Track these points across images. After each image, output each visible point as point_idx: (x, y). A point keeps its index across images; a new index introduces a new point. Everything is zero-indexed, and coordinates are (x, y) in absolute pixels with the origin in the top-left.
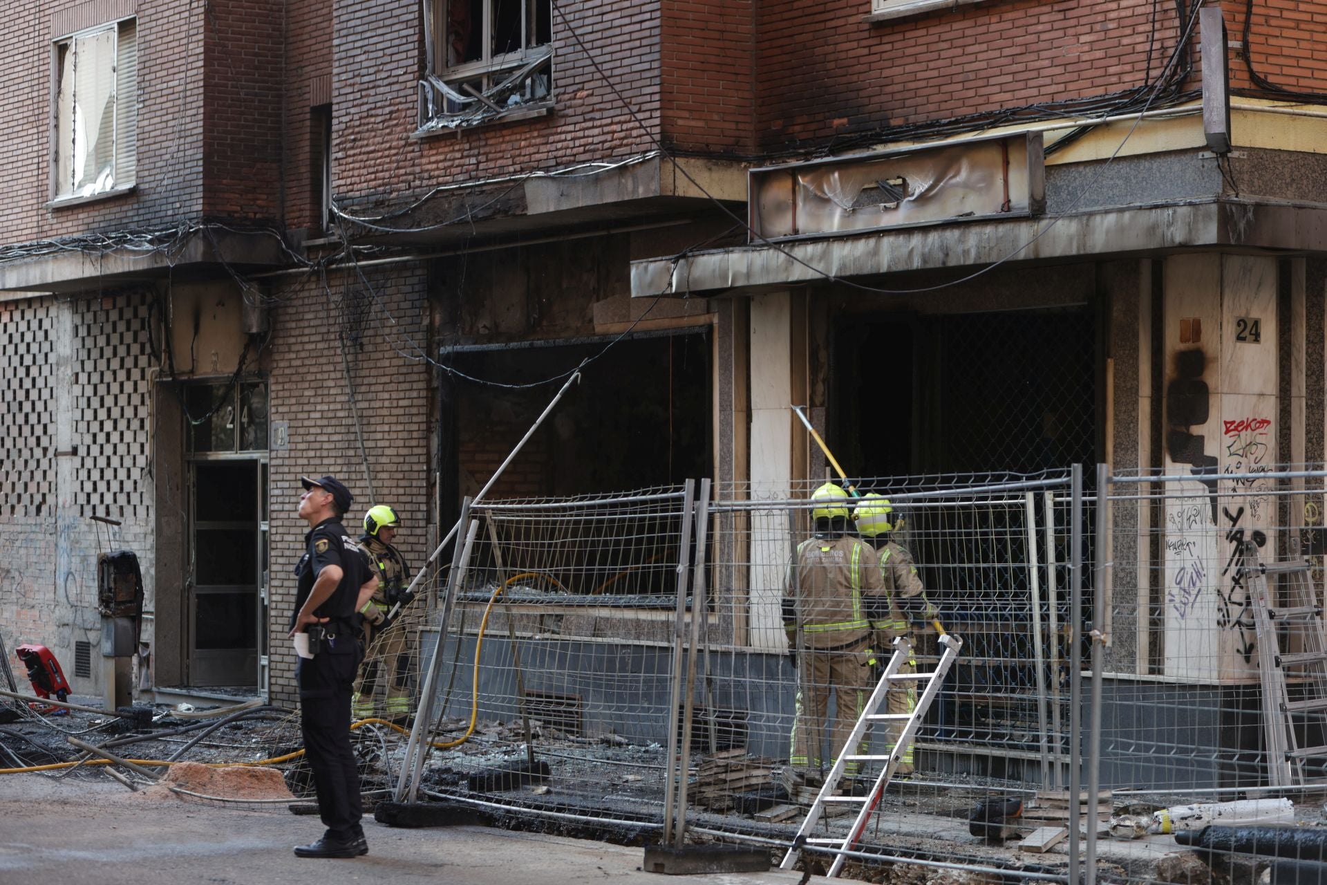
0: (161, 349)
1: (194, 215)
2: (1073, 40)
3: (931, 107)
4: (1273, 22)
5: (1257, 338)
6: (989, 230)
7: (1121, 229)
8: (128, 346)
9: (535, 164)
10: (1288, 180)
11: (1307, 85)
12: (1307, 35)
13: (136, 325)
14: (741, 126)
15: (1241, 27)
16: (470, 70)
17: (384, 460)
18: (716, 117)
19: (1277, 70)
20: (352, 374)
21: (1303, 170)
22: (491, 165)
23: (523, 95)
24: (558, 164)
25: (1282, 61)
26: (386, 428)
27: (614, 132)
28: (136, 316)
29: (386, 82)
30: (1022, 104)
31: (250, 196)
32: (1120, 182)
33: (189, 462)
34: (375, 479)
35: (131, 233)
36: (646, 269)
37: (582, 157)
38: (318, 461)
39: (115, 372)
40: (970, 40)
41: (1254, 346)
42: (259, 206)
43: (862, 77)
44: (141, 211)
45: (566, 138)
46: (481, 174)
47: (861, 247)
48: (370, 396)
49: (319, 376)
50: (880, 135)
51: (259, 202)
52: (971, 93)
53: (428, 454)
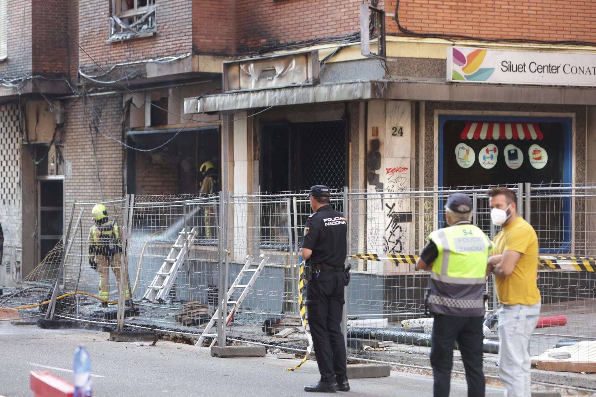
0: (24, 130)
1: (29, 72)
2: (339, 11)
3: (293, 36)
4: (410, 5)
5: (401, 134)
6: (300, 90)
7: (341, 92)
8: (12, 128)
9: (150, 56)
10: (416, 70)
11: (426, 30)
12: (426, 10)
13: (15, 118)
14: (229, 41)
15: (395, 8)
16: (130, 13)
17: (107, 180)
18: (217, 38)
19: (412, 25)
20: (95, 142)
21: (423, 65)
22: (135, 55)
23: (148, 25)
24: (158, 57)
25: (414, 21)
26: (108, 166)
27: (176, 44)
28: (14, 114)
29: (98, 17)
30: (322, 37)
31: (54, 63)
32: (353, 70)
33: (37, 180)
34: (104, 189)
35: (5, 79)
36: (189, 102)
37: (166, 54)
38: (83, 181)
39: (6, 139)
40: (306, 9)
41: (400, 138)
42: (58, 68)
43: (271, 22)
44: (9, 69)
45: (161, 45)
46: (132, 59)
47: (260, 95)
48: (102, 152)
49: (83, 143)
50: (276, 47)
51: (58, 66)
52: (306, 31)
53: (123, 178)
